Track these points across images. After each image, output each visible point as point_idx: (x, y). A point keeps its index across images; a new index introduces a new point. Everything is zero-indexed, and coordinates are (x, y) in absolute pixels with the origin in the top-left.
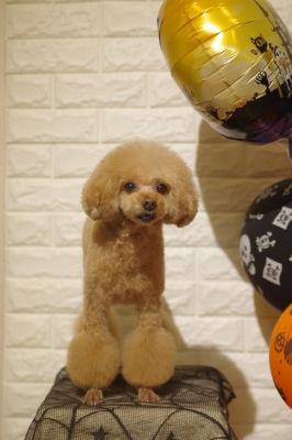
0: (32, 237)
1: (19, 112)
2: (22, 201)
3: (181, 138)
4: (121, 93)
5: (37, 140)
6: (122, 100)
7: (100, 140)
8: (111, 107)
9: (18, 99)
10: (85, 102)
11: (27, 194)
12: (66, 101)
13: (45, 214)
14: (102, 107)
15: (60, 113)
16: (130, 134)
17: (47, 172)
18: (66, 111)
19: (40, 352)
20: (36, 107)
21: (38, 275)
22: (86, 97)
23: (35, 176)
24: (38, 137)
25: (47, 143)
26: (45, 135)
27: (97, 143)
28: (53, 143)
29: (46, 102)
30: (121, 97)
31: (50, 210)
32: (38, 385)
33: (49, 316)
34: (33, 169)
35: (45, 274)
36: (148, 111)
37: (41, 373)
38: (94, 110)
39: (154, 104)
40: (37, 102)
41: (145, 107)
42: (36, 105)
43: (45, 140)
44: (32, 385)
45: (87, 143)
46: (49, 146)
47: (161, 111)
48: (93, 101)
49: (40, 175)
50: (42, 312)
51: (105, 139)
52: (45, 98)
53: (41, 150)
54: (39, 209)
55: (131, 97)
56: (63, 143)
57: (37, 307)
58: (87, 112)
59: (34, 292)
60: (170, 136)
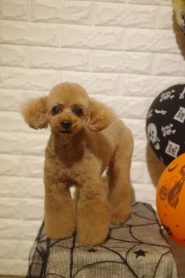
0: (12, 106)
1: (7, 22)
2: (6, 82)
3: (113, 47)
4: (75, 15)
5: (17, 42)
6: (76, 19)
7: (60, 46)
8: (68, 23)
9: (6, 14)
10: (51, 19)
11: (10, 78)
12: (38, 18)
13: (21, 91)
14: (62, 23)
15: (34, 25)
16: (80, 43)
17: (23, 64)
18: (38, 24)
19: (15, 179)
20: (18, 20)
21: (15, 131)
22: (52, 16)
23: (15, 66)
24: (18, 40)
25: (25, 45)
26: (24, 40)
27: (57, 47)
28: (28, 45)
29: (25, 17)
30: (75, 17)
31: (24, 89)
32: (14, 199)
33: (21, 157)
34: (14, 61)
35: (20, 130)
36: (93, 28)
37: (16, 192)
38: (57, 25)
39: (97, 24)
40: (18, 16)
41: (91, 25)
42: (18, 18)
43: (23, 42)
44: (10, 199)
45: (51, 46)
46: (26, 47)
47: (101, 28)
48: (57, 18)
49: (18, 66)
50: (17, 154)
51: (63, 45)
52: (24, 14)
53: (20, 49)
54: (18, 88)
55: (82, 18)
56: (35, 45)
57: (14, 151)
58: (52, 26)
59: (12, 142)
60: (106, 45)
